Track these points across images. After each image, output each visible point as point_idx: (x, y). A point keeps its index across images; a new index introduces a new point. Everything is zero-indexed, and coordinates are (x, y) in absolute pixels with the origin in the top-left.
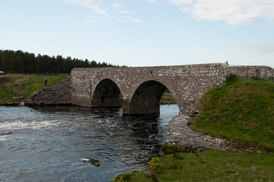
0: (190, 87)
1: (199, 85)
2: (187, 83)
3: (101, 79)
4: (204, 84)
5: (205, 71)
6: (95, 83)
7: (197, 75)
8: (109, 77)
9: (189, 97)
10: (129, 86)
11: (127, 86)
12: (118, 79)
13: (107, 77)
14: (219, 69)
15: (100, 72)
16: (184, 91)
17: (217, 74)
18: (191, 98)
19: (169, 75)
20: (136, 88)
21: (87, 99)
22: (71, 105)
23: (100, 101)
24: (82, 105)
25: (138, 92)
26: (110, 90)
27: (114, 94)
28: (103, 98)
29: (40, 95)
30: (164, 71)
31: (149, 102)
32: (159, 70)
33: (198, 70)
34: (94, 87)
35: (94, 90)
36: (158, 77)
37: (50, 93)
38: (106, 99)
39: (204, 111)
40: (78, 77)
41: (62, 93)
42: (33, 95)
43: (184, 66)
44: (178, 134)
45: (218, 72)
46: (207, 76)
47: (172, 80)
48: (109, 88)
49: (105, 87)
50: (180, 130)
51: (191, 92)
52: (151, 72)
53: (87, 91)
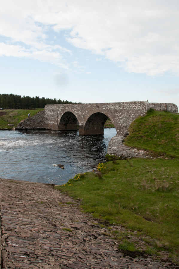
0: (124, 117)
1: (129, 115)
2: (121, 114)
3: (65, 112)
4: (133, 115)
5: (133, 106)
6: (60, 115)
7: (128, 109)
8: (70, 110)
9: (123, 124)
10: (84, 116)
11: (82, 116)
12: (76, 112)
13: (68, 111)
14: (142, 105)
15: (64, 107)
16: (120, 120)
17: (141, 108)
18: (124, 124)
19: (110, 109)
20: (88, 118)
21: (55, 125)
22: (45, 129)
23: (64, 126)
24: (52, 129)
25: (89, 120)
26: (70, 119)
27: (73, 122)
28: (66, 125)
29: (25, 123)
30: (107, 106)
31: (97, 127)
32: (103, 106)
33: (129, 105)
34: (60, 117)
35: (60, 119)
36: (102, 110)
37: (31, 122)
38: (68, 125)
39: (132, 132)
40: (49, 111)
41: (39, 121)
42: (20, 123)
43: (120, 103)
44: (116, 148)
45: (142, 107)
46: (135, 110)
47: (112, 112)
48: (70, 118)
49: (67, 117)
50: (117, 145)
51: (124, 120)
52: (98, 107)
53: (56, 120)
